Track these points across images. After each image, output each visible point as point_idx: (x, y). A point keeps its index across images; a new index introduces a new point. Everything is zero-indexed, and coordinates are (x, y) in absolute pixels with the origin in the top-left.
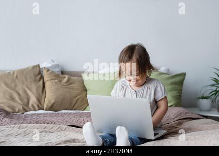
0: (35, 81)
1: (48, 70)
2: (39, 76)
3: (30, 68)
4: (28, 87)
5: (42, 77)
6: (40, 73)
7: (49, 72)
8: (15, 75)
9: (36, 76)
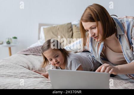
0: (68, 32)
1: (76, 26)
2: (70, 29)
3: (66, 24)
4: (63, 35)
5: (72, 30)
6: (71, 27)
7: (76, 27)
8: (58, 28)
9: (69, 29)
